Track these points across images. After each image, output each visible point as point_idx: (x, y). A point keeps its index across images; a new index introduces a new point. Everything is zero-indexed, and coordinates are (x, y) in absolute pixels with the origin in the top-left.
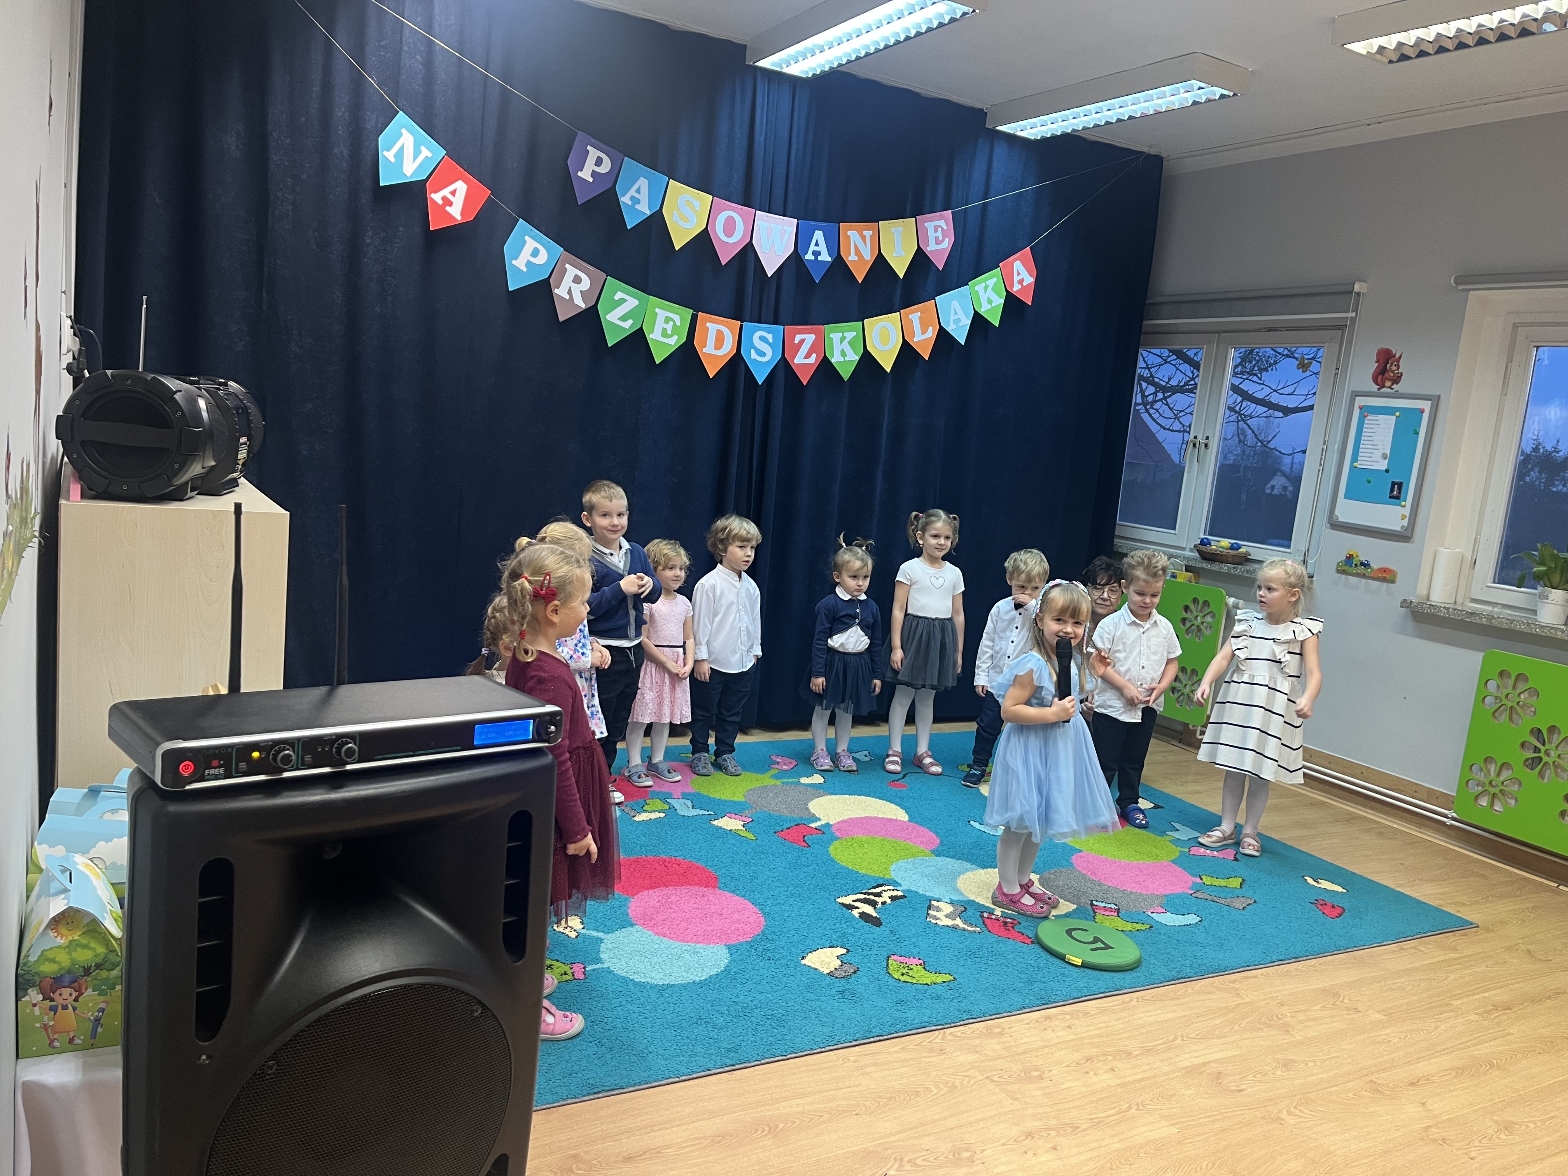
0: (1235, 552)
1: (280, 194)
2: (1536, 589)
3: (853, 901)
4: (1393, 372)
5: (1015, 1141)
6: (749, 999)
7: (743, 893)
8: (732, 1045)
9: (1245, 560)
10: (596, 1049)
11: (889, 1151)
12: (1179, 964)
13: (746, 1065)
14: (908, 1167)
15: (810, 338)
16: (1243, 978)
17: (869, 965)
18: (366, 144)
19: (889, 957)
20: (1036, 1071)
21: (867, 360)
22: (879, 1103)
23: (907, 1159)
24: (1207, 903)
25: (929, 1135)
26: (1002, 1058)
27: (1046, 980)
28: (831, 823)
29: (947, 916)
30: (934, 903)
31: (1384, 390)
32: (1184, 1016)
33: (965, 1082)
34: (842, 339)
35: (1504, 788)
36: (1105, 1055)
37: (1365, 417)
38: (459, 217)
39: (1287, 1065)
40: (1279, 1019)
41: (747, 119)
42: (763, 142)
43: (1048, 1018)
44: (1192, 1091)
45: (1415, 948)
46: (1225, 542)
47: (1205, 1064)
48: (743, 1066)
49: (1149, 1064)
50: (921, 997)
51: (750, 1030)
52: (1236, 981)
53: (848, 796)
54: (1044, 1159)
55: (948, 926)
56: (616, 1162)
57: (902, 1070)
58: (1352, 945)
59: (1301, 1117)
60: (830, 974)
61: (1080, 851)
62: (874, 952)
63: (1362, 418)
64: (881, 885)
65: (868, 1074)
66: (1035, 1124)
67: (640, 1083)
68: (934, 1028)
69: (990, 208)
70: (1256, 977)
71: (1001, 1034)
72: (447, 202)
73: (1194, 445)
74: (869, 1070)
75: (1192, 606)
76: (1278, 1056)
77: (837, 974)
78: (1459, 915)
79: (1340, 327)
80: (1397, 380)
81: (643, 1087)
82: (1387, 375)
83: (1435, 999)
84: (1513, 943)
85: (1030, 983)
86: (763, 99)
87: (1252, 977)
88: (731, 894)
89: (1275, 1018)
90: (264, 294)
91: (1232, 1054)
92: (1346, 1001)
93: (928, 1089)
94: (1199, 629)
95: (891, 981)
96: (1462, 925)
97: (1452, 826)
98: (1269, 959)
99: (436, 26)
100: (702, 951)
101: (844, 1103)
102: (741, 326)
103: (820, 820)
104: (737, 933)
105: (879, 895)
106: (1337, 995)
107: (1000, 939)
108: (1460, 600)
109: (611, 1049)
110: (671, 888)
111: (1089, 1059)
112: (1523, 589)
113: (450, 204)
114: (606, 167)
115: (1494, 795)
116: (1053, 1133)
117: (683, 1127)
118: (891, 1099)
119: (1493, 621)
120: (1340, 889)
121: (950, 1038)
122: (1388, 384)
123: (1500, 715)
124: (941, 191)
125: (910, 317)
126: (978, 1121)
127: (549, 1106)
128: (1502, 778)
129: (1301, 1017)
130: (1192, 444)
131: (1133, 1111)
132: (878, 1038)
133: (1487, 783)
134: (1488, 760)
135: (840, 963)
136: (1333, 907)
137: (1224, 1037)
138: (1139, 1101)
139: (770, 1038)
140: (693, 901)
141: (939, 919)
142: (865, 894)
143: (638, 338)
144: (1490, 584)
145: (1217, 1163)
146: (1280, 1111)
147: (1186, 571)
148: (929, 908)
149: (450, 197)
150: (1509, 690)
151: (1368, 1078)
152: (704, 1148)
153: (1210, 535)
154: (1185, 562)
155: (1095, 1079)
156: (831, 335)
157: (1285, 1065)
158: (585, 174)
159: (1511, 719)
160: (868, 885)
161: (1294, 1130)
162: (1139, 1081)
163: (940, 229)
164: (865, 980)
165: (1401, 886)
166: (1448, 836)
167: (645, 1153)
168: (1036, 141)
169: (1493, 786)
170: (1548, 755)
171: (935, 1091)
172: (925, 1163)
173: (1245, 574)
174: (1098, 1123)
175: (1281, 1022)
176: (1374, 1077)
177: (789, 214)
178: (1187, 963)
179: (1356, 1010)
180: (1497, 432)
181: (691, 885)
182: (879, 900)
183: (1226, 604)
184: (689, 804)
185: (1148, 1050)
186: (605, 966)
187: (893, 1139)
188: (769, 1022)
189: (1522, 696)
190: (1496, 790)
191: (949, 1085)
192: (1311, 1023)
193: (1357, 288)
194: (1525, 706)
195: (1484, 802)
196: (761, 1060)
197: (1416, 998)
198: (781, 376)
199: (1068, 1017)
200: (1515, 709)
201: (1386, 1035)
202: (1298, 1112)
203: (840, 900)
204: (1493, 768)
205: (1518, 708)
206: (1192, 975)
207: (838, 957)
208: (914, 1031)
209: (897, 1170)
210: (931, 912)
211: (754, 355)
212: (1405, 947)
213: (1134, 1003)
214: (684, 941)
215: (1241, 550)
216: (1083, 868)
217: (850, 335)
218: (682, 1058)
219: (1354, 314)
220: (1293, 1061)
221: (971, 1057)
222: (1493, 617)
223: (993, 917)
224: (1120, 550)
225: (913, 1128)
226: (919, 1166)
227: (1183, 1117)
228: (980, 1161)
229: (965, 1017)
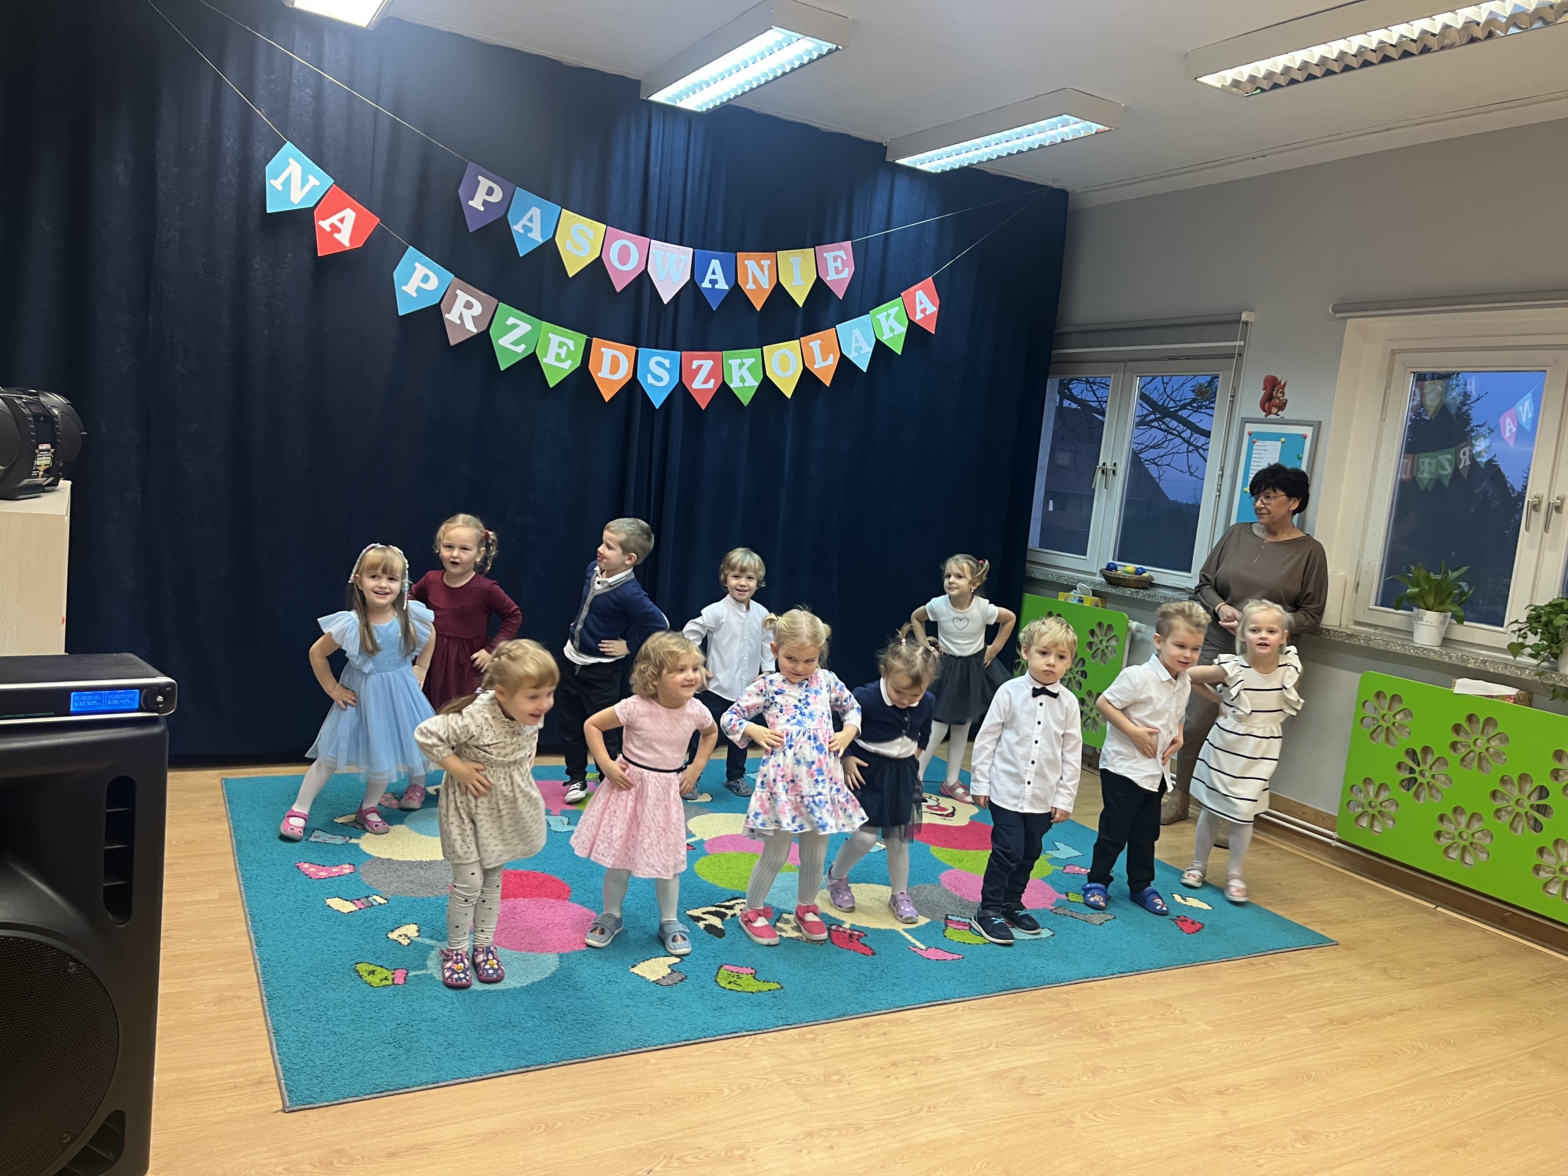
0: (1138, 576)
1: (167, 221)
2: (1412, 610)
3: (703, 913)
4: (1279, 399)
5: (793, 1140)
6: (565, 1004)
7: (592, 905)
8: (534, 1048)
9: (1149, 584)
10: (393, 1050)
11: (661, 1149)
12: (1016, 975)
13: (542, 1066)
14: (676, 1164)
15: (708, 364)
16: (1077, 989)
17: (698, 973)
18: (255, 173)
19: (721, 966)
20: (837, 1074)
21: (767, 386)
22: (666, 1103)
23: (676, 1157)
24: (1065, 919)
25: (708, 1134)
26: (806, 1062)
27: (874, 989)
28: (705, 839)
29: (793, 929)
30: (785, 916)
31: (1271, 416)
32: (1007, 1024)
33: (761, 1085)
34: (741, 365)
35: (1382, 809)
36: (912, 1060)
37: (1254, 443)
38: (347, 244)
39: (1095, 1071)
40: (1101, 1027)
41: (642, 151)
42: (658, 173)
43: (867, 1025)
44: (989, 1095)
45: (1265, 963)
46: (1131, 567)
47: (1011, 1069)
48: (538, 1067)
49: (954, 1069)
50: (741, 1004)
51: (556, 1033)
52: (1070, 991)
53: (731, 814)
54: (816, 1157)
55: (791, 938)
56: (379, 1157)
57: (700, 1073)
58: (1200, 959)
59: (1093, 1120)
60: (657, 982)
61: (951, 868)
62: (709, 960)
63: (1252, 443)
64: (736, 899)
65: (663, 1075)
66: (819, 1124)
67: (427, 1083)
68: (745, 1033)
69: (891, 239)
70: (1092, 988)
71: (814, 1040)
72: (335, 229)
73: (1103, 472)
74: (667, 1072)
75: (1097, 630)
76: (1089, 1063)
77: (664, 982)
78: (1320, 932)
79: (1229, 356)
80: (1282, 407)
81: (430, 1086)
82: (1273, 402)
83: (1270, 1012)
84: (1370, 961)
85: (858, 991)
86: (658, 132)
87: (1088, 988)
88: (580, 906)
89: (1098, 1027)
90: (150, 317)
91: (1042, 1060)
92: (1177, 1012)
93: (721, 1091)
94: (1103, 653)
95: (716, 988)
96: (1321, 942)
97: (1336, 847)
98: (1110, 971)
99: (326, 60)
100: (532, 959)
101: (630, 1103)
102: (637, 352)
103: (694, 836)
104: (574, 942)
105: (731, 908)
106: (1170, 1006)
107: (841, 950)
108: (1344, 623)
109: (408, 1051)
110: (519, 899)
111: (895, 1064)
112: (1400, 611)
113: (339, 231)
114: (497, 196)
115: (1373, 815)
116: (835, 1133)
117: (458, 1125)
118: (679, 1100)
119: (1371, 643)
120: (1206, 906)
121: (759, 1042)
122: (1274, 410)
123: (1378, 736)
124: (841, 222)
125: (811, 344)
126: (761, 1121)
127: (327, 1104)
128: (1380, 799)
129: (1125, 1026)
130: (1100, 471)
131: (922, 1113)
132: (684, 1043)
133: (1366, 804)
134: (1367, 781)
135: (669, 971)
136: (1193, 923)
137: (1040, 1044)
138: (932, 1103)
139: (575, 1042)
140: (538, 911)
141: (784, 931)
142: (716, 906)
143: (531, 363)
144: (1371, 607)
145: (993, 1163)
146: (1074, 1115)
147: (1093, 595)
148: (778, 921)
149: (338, 224)
150: (1385, 711)
151: (1175, 1086)
152: (475, 1144)
153: (1119, 560)
154: (1092, 587)
155: (895, 1083)
156: (730, 362)
157: (1092, 1072)
158: (477, 203)
159: (1387, 740)
160: (723, 898)
161: (1082, 1134)
162: (938, 1085)
163: (839, 259)
164: (690, 987)
165: (1270, 904)
166: (1334, 858)
167: (411, 1148)
168: (936, 175)
169: (1372, 807)
170: (1423, 775)
171: (727, 1092)
172: (695, 1160)
173: (1147, 598)
174: (883, 1124)
175: (1104, 1030)
176: (1180, 1086)
177: (685, 243)
178: (1025, 975)
179: (1184, 1021)
180: (1376, 458)
181: (540, 896)
182: (730, 912)
183: (1129, 629)
184: (566, 820)
185: (958, 1056)
186: (429, 972)
187: (669, 1137)
188: (578, 1026)
189: (1398, 717)
190: (1375, 812)
191: (744, 1087)
192: (1134, 1032)
193: (1244, 317)
194: (1401, 727)
195: (1364, 822)
196: (557, 1062)
197: (1249, 1011)
198: (679, 402)
199: (887, 1024)
200: (1391, 731)
201: (1207, 1045)
202: (1091, 1116)
203: (689, 913)
204: (1372, 790)
205: (1393, 729)
206: (1026, 985)
207: (669, 966)
208: (724, 1036)
209: (665, 1166)
210: (778, 924)
211: (650, 380)
212: (1254, 962)
213: (958, 1012)
214: (518, 950)
215: (1144, 575)
216: (950, 884)
217: (749, 362)
218: (478, 1059)
219: (1242, 343)
220: (1103, 1068)
221: (775, 1061)
222: (1371, 640)
223: (841, 929)
224: (1032, 575)
225: (694, 1127)
226: (686, 1162)
227: (972, 1119)
228: (751, 1159)
229: (781, 1023)
